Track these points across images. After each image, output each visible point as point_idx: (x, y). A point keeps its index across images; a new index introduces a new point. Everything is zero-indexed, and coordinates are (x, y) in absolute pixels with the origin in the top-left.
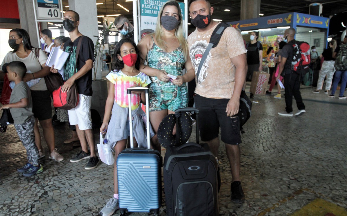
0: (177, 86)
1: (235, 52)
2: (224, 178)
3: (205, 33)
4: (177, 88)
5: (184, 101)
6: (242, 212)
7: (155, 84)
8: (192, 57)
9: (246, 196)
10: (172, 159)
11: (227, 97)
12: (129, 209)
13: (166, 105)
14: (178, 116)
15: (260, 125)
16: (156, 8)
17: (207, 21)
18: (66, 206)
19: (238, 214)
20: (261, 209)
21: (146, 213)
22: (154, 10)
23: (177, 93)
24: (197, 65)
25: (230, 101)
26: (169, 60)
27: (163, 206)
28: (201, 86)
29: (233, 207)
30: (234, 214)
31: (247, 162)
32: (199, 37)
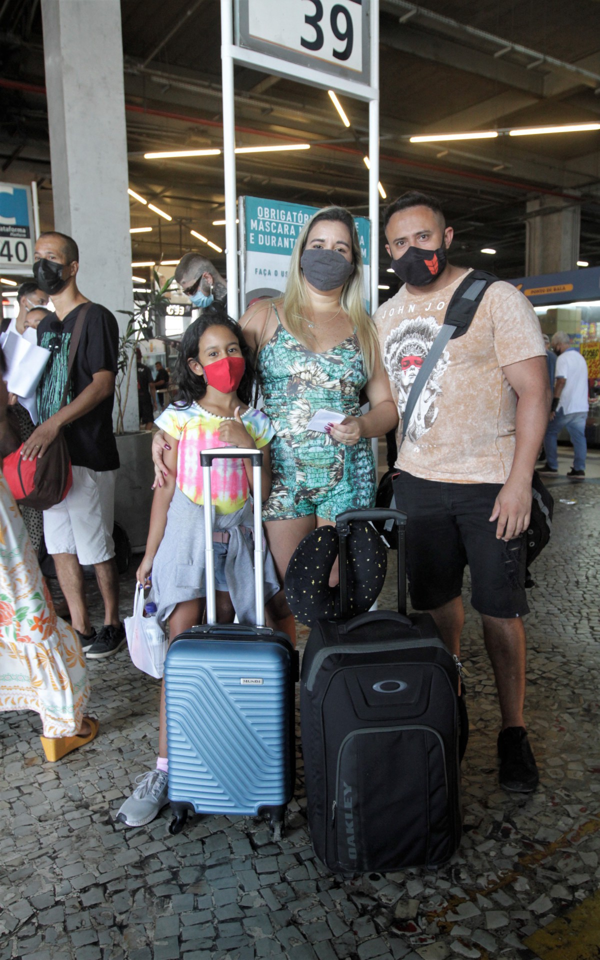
0: (343, 448)
1: (516, 351)
2: (477, 718)
3: (431, 298)
4: (342, 453)
5: (363, 493)
6: (531, 819)
7: (279, 442)
8: (393, 366)
9: (541, 772)
10: (325, 659)
11: (491, 479)
12: (198, 805)
13: (311, 503)
14: (345, 532)
15: (582, 565)
16: (289, 231)
17: (437, 265)
18: (17, 791)
19: (518, 826)
20: (588, 812)
21: (247, 818)
22: (283, 236)
23: (342, 470)
24: (405, 388)
25: (503, 489)
26: (319, 373)
27: (298, 798)
28: (417, 449)
29: (504, 803)
30: (509, 825)
31: (544, 672)
32: (412, 308)
